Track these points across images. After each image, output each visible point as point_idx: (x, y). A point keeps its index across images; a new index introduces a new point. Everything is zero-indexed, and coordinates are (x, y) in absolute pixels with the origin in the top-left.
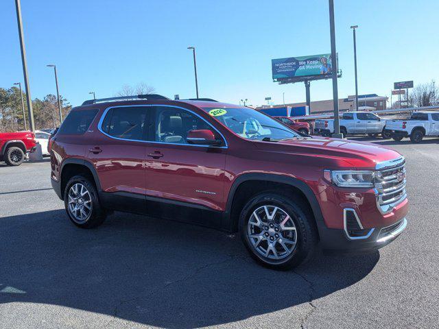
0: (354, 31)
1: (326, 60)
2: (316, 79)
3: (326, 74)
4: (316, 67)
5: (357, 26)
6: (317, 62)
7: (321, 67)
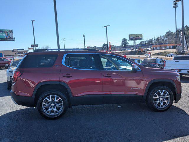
0: (33, 22)
1: (7, 32)
2: (2, 41)
3: (8, 39)
4: (3, 35)
5: (34, 21)
6: (2, 33)
7: (5, 35)
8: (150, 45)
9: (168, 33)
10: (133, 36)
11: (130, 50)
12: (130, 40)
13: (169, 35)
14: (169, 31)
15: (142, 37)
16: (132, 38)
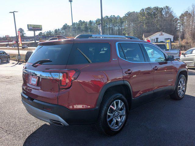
8: (50, 37)
9: (64, 26)
10: (32, 26)
11: (29, 41)
12: (29, 30)
13: (66, 28)
14: (66, 24)
15: (42, 28)
16: (32, 28)
